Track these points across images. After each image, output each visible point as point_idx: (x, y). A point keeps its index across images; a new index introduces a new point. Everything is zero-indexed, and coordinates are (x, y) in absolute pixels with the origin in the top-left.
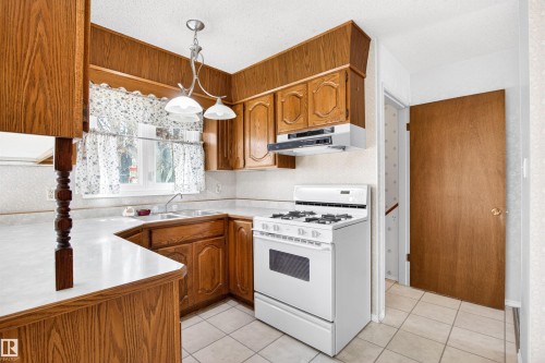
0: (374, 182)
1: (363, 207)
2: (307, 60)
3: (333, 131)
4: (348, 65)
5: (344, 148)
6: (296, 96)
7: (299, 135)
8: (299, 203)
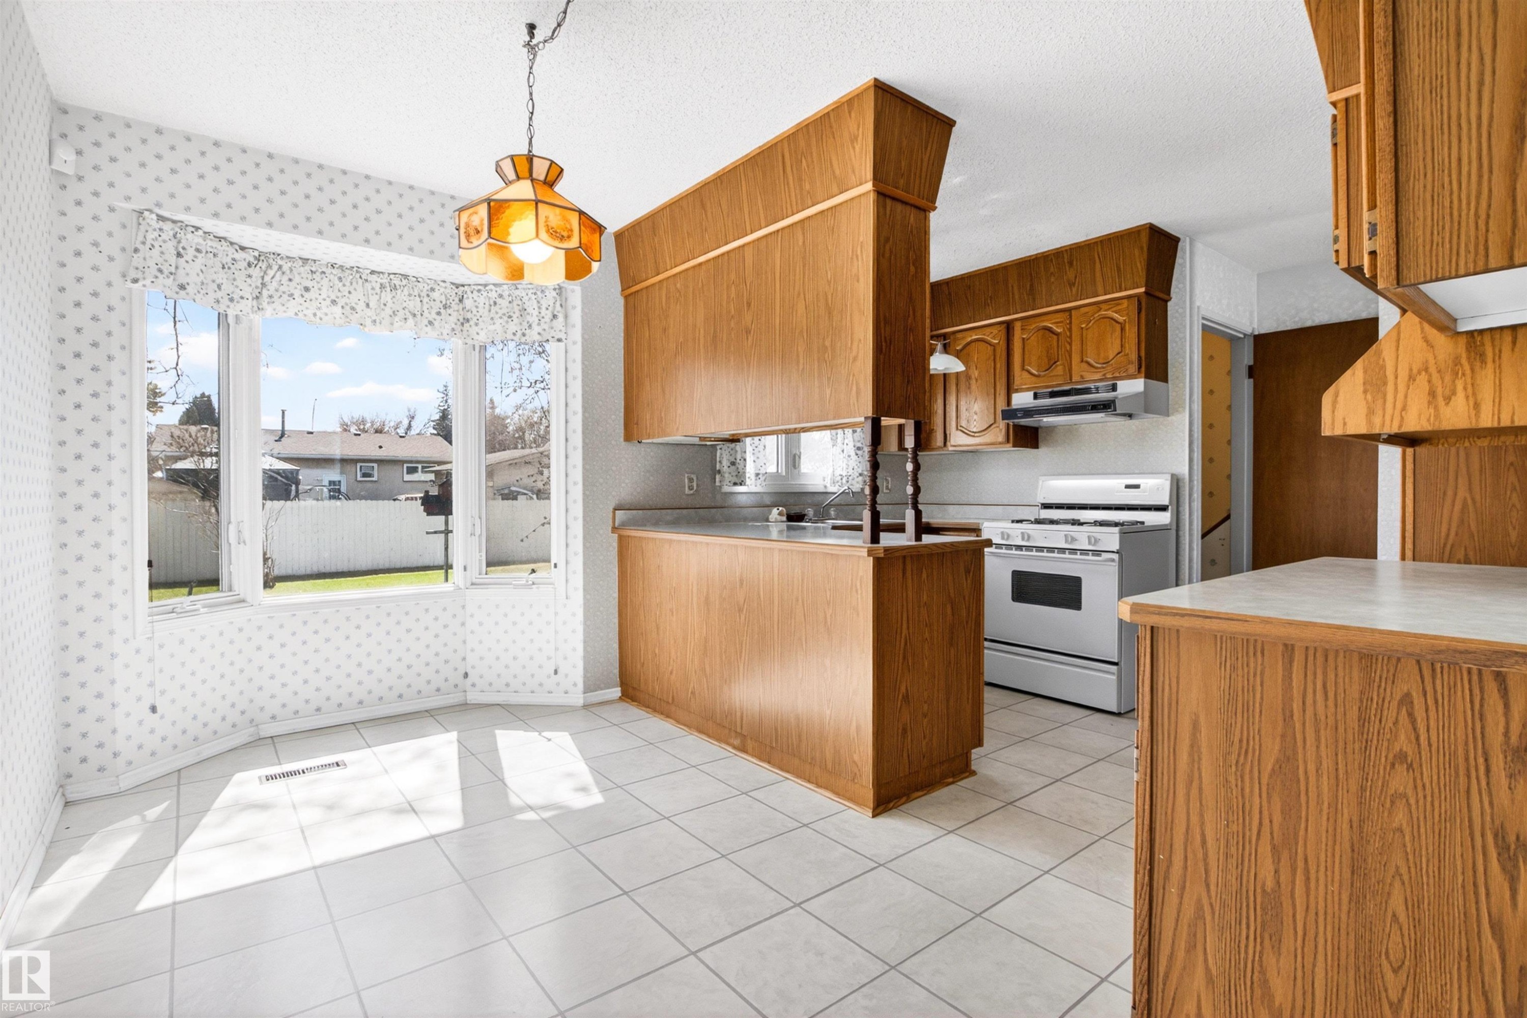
0: (1183, 470)
1: (1163, 508)
2: (1071, 274)
3: (1114, 388)
4: (1142, 290)
5: (1130, 416)
6: (1050, 330)
7: (1053, 395)
8: (1046, 506)
